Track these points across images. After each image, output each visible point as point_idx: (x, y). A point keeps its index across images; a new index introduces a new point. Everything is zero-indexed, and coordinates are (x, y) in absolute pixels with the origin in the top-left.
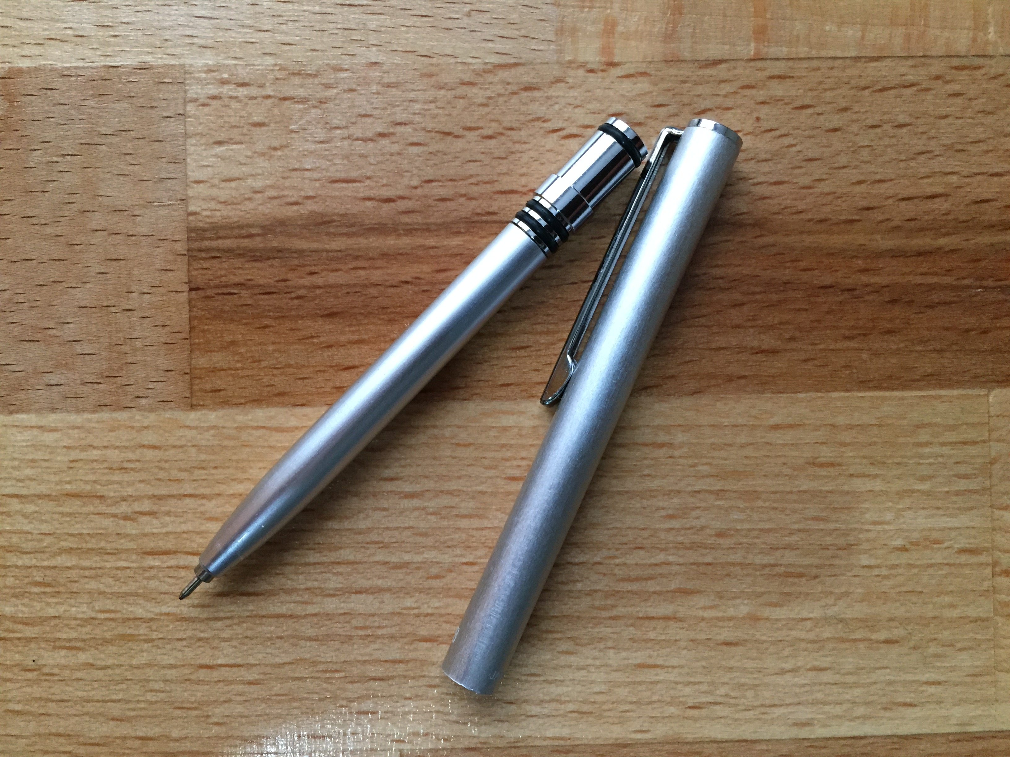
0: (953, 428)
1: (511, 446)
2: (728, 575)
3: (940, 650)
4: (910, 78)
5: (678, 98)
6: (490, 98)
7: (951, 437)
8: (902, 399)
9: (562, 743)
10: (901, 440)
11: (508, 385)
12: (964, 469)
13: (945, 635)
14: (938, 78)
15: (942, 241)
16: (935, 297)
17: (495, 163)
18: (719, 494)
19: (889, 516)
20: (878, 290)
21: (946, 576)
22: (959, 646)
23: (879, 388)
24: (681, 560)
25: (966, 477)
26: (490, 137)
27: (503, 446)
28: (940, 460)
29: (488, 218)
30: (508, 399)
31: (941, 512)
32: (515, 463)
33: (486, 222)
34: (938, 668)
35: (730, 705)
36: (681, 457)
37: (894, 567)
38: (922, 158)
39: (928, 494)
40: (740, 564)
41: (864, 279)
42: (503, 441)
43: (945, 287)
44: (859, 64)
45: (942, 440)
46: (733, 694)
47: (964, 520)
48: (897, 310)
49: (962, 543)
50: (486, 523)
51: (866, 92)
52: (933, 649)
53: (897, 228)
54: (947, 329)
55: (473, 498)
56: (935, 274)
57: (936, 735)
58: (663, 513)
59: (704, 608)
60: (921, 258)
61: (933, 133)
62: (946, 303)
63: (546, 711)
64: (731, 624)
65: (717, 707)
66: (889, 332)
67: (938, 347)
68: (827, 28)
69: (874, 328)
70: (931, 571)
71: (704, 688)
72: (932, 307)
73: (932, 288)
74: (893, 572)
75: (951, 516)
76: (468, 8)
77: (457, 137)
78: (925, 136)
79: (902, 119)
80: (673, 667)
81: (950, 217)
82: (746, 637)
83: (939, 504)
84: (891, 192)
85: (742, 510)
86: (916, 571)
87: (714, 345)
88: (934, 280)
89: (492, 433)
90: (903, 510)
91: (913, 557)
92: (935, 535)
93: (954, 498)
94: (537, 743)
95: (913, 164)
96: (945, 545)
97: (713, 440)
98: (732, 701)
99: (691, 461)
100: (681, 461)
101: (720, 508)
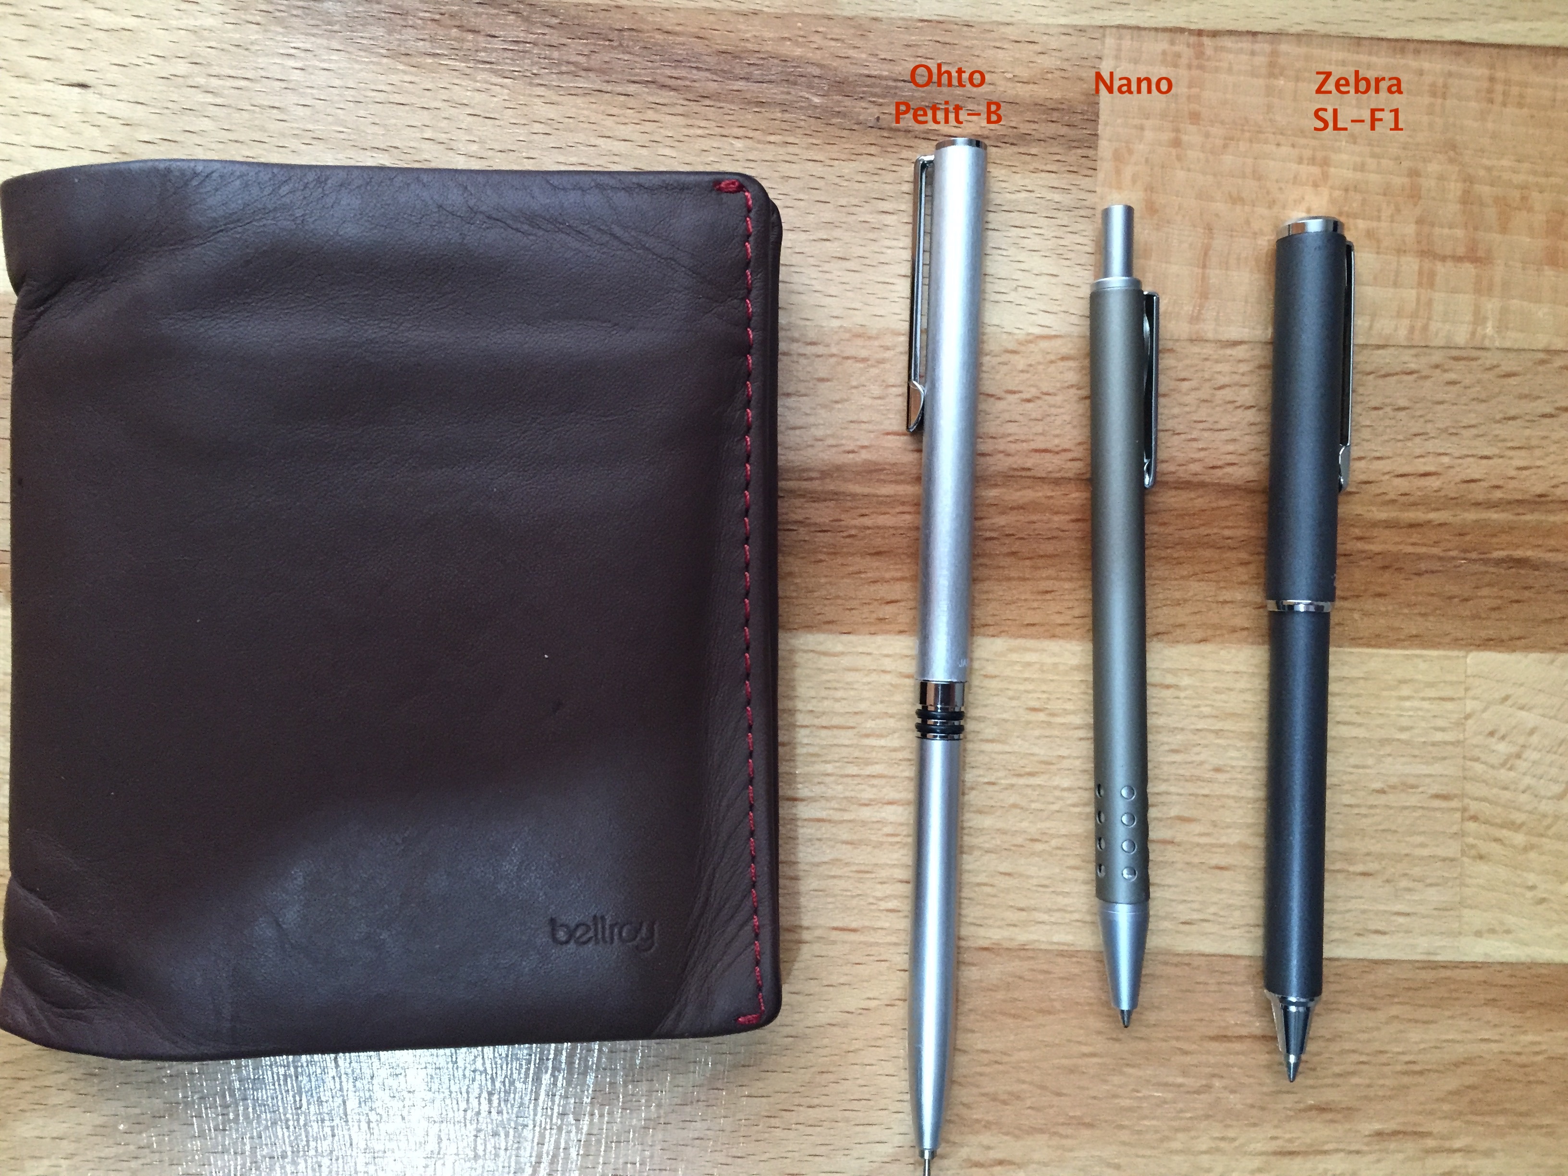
0: (1431, 685)
1: (1033, 680)
2: (1223, 807)
3: (1411, 885)
4: (1413, 366)
5: (1200, 374)
6: (1030, 365)
7: (1432, 693)
8: (1387, 656)
9: (1066, 948)
10: (1385, 693)
11: (1034, 625)
12: (1440, 723)
13: (1417, 871)
14: (1437, 366)
15: (1432, 516)
16: (1423, 566)
17: (1032, 424)
18: (1218, 733)
19: (1370, 761)
20: (1372, 555)
21: (1418, 818)
22: (1429, 881)
23: (1369, 645)
24: (1181, 791)
25: (1443, 729)
26: (1029, 401)
27: (1026, 679)
28: (1420, 713)
29: (1024, 473)
30: (1032, 637)
31: (1418, 760)
32: (1036, 695)
33: (1021, 477)
34: (1409, 900)
35: (1220, 923)
36: (1186, 698)
37: (1372, 807)
38: (1418, 440)
39: (1406, 743)
40: (1234, 797)
41: (1360, 545)
42: (1026, 675)
43: (1431, 557)
44: (1365, 352)
45: (1422, 695)
46: (1222, 913)
47: (1437, 768)
48: (1387, 575)
49: (1435, 789)
50: (1007, 748)
51: (1371, 377)
52: (1404, 883)
53: (1393, 501)
54: (1432, 595)
55: (996, 725)
56: (1424, 545)
57: (1404, 961)
58: (1166, 747)
59: (1201, 835)
60: (1413, 530)
61: (1429, 417)
62: (1432, 572)
63: (1053, 919)
64: (1223, 850)
65: (1205, 924)
66: (1380, 595)
67: (1423, 611)
69: (1365, 591)
70: (1406, 812)
71: (1196, 906)
72: (1419, 574)
73: (1420, 557)
74: (1372, 811)
75: (1427, 763)
76: (1014, 284)
77: (999, 399)
78: (1422, 420)
79: (1402, 403)
80: (1169, 886)
81: (1442, 493)
82: (1235, 863)
83: (1416, 752)
84: (1388, 469)
85: (1238, 750)
86: (1392, 811)
87: (1221, 599)
88: (1423, 550)
89: (1017, 668)
90: (1383, 756)
91: (1391, 799)
92: (1412, 781)
93: (1430, 748)
94: (1043, 947)
95: (1409, 444)
96: (1420, 789)
97: (1215, 684)
98: (1221, 920)
99: (1195, 702)
100: (1186, 702)
101: (1219, 746)
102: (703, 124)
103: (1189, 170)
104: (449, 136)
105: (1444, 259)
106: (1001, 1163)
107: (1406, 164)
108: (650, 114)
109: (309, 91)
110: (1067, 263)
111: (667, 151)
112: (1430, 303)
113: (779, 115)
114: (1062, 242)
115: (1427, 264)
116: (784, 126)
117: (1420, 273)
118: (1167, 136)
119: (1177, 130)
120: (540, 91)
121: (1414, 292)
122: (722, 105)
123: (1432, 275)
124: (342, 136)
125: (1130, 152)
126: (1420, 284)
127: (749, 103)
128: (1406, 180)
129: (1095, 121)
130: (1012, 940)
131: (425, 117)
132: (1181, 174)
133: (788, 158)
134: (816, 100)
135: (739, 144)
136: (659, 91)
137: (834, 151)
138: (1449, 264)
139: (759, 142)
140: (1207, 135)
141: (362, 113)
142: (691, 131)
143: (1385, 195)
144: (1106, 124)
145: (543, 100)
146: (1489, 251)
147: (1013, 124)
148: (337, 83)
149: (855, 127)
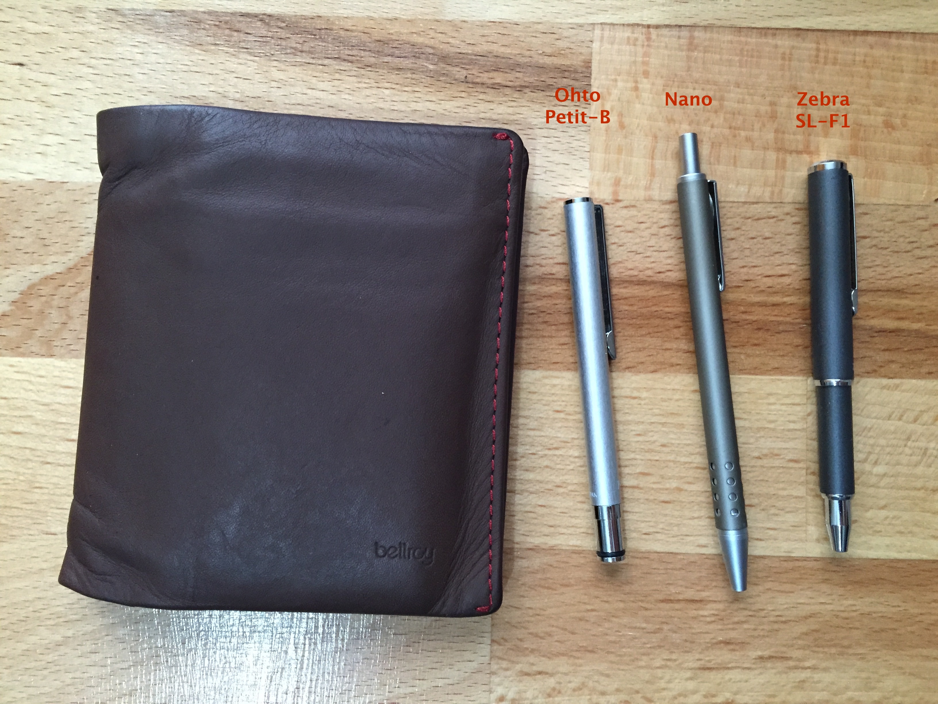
0: (787, 396)
1: (557, 395)
2: (667, 467)
3: (777, 512)
4: (773, 214)
5: (651, 220)
6: (554, 215)
7: (788, 401)
8: (762, 380)
9: (577, 548)
10: (760, 401)
11: (558, 363)
12: (792, 418)
13: (780, 504)
14: (788, 214)
15: (785, 299)
16: (781, 328)
17: (555, 248)
18: (663, 424)
19: (752, 440)
20: (751, 323)
21: (780, 473)
22: (788, 510)
23: (750, 374)
24: (643, 458)
25: (794, 422)
26: (553, 235)
27: (553, 394)
28: (780, 412)
29: (550, 276)
30: (556, 370)
31: (779, 439)
32: (559, 403)
33: (549, 279)
34: (776, 521)
35: (666, 534)
36: (645, 404)
37: (753, 467)
38: (777, 256)
39: (774, 430)
40: (673, 461)
41: (744, 316)
42: (553, 392)
43: (786, 323)
44: (746, 206)
45: (782, 402)
46: (667, 528)
47: (791, 445)
48: (760, 334)
49: (790, 456)
50: (542, 434)
51: (750, 220)
52: (773, 511)
53: (763, 291)
54: (786, 345)
55: (536, 420)
56: (782, 316)
57: (774, 557)
58: (634, 433)
59: (654, 483)
60: (775, 307)
61: (783, 242)
62: (786, 331)
63: (569, 532)
64: (667, 492)
65: (657, 535)
66: (756, 345)
67: (781, 354)
68: (730, 186)
69: (748, 342)
70: (773, 470)
71: (652, 524)
72: (778, 333)
73: (780, 323)
74: (753, 469)
75: (784, 442)
76: (544, 169)
77: (536, 234)
78: (779, 244)
79: (767, 235)
80: (636, 513)
81: (791, 287)
82: (675, 499)
83: (779, 435)
84: (759, 273)
85: (675, 434)
86: (765, 469)
87: (664, 348)
88: (781, 319)
89: (548, 387)
90: (760, 437)
91: (764, 462)
92: (776, 452)
93: (787, 433)
94: (564, 548)
95: (772, 258)
96: (782, 457)
97: (662, 396)
98: (666, 532)
99: (650, 407)
100: (645, 406)
101: (664, 432)
102: (367, 81)
103: (643, 104)
104: (224, 89)
105: (791, 152)
106: (540, 673)
107: (768, 99)
108: (337, 76)
109: (146, 65)
110: (574, 157)
111: (347, 96)
112: (783, 178)
113: (410, 75)
114: (571, 145)
115: (781, 156)
116: (413, 82)
117: (777, 160)
118: (631, 85)
119: (636, 82)
120: (275, 63)
121: (774, 171)
122: (377, 70)
123: (784, 161)
124: (164, 90)
125: (610, 94)
126: (777, 167)
127: (393, 69)
128: (769, 108)
129: (589, 77)
130: (546, 544)
131: (211, 79)
132: (638, 106)
133: (415, 100)
134: (431, 67)
135: (387, 92)
136: (342, 63)
137: (441, 95)
138: (794, 155)
139: (399, 91)
140: (653, 84)
141: (175, 77)
142: (360, 85)
143: (756, 116)
144: (595, 79)
145: (277, 68)
146: (818, 148)
147: (542, 79)
148: (161, 61)
149: (453, 82)
